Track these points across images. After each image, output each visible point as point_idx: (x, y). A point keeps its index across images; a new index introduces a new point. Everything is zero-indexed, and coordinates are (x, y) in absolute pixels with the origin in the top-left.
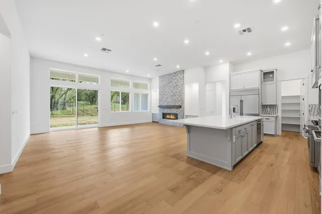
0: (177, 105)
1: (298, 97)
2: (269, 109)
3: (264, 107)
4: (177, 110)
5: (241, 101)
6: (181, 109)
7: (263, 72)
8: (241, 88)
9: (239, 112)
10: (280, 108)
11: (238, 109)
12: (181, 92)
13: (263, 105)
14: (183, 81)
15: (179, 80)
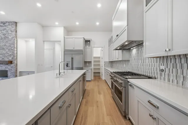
0: (7, 60)
1: (99, 57)
2: (88, 64)
3: (86, 62)
4: (7, 66)
5: (72, 58)
6: (12, 65)
7: (85, 40)
8: (72, 48)
9: (71, 66)
10: (93, 63)
11: (70, 65)
12: (12, 46)
13: (85, 62)
14: (16, 35)
15: (10, 32)
